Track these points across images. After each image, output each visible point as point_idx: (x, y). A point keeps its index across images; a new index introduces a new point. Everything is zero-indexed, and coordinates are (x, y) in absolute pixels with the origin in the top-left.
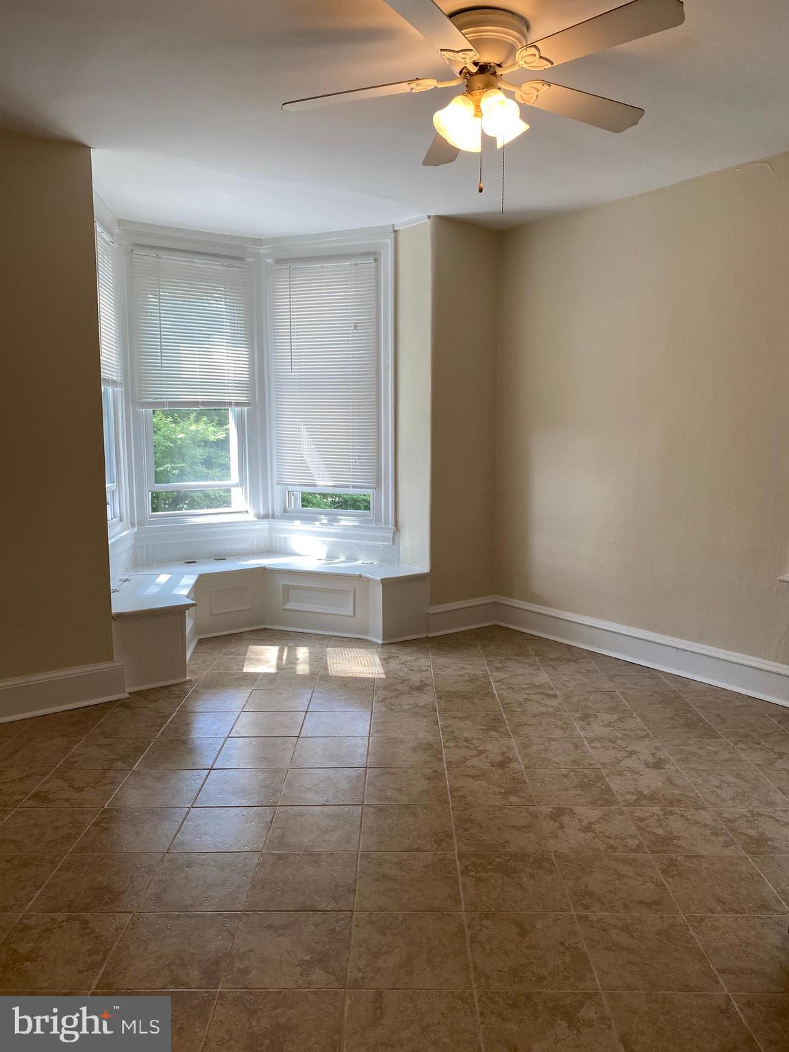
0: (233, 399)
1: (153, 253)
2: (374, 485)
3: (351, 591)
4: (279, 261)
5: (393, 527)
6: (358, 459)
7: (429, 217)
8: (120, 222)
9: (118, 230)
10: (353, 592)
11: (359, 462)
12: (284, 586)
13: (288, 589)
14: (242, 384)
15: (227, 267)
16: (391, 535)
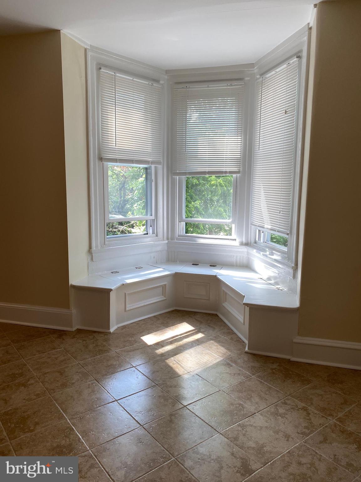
0: (228, 169)
4: (261, 75)
5: (294, 266)
7: (316, 6)
8: (167, 72)
9: (167, 77)
11: (282, 213)
13: (226, 294)
14: (237, 159)
15: (230, 86)
16: (292, 271)
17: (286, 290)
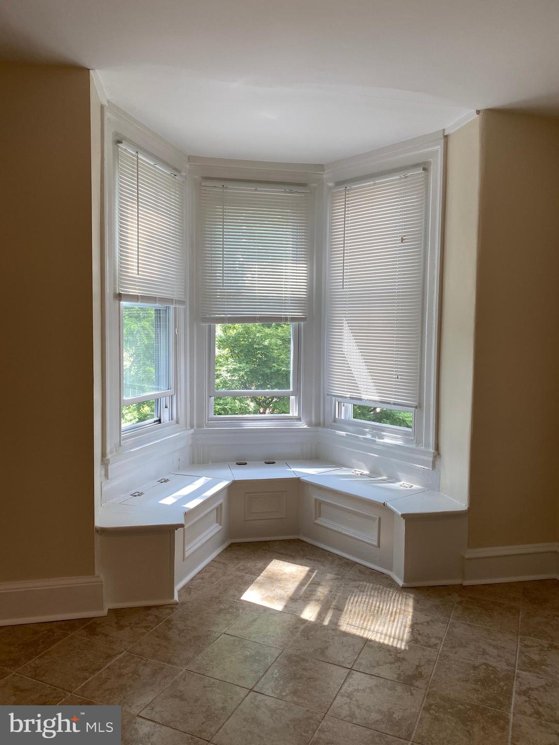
0: (289, 314)
1: (219, 185)
2: (415, 404)
3: (376, 519)
4: (338, 184)
5: (434, 451)
6: (401, 375)
7: (478, 112)
8: (191, 159)
9: (188, 166)
10: (378, 519)
11: (401, 379)
12: (316, 500)
13: (320, 503)
14: (299, 300)
15: (289, 193)
16: (431, 459)
17: (418, 487)
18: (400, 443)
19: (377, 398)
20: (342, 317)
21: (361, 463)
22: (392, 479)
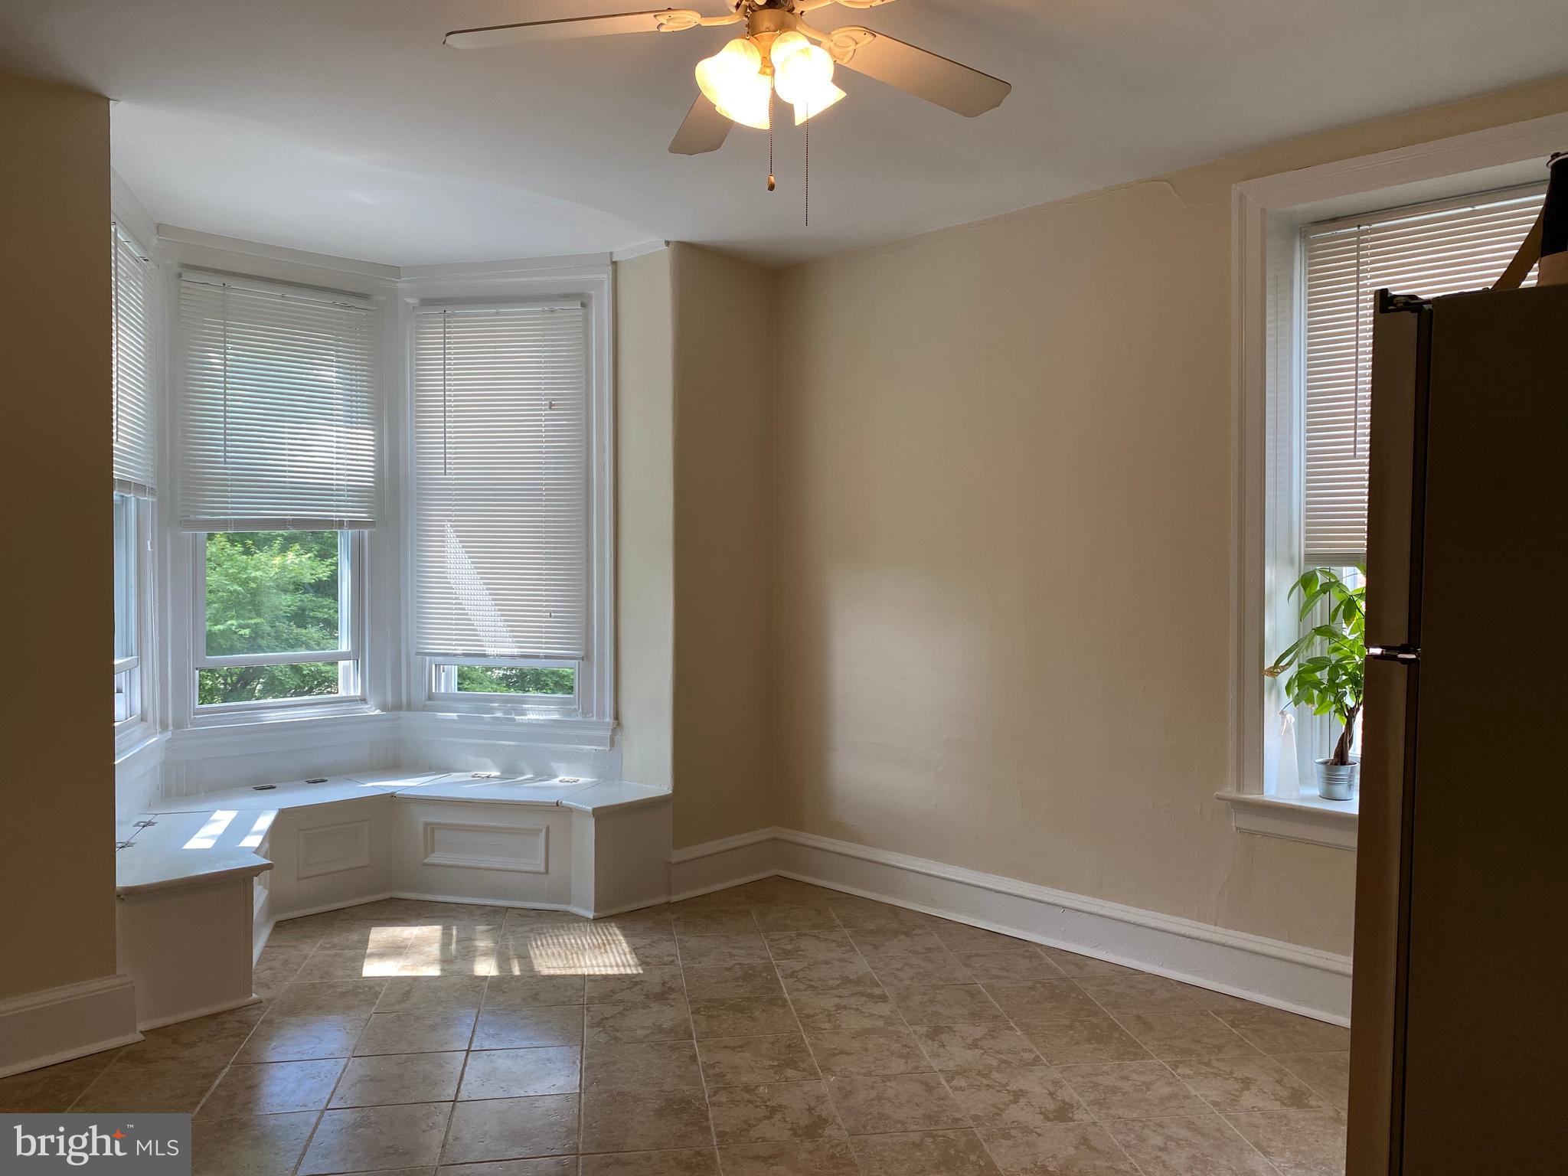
1: (217, 281)
2: (581, 653)
3: (541, 831)
5: (612, 721)
6: (554, 612)
7: (667, 243)
8: (159, 228)
10: (544, 831)
12: (426, 824)
15: (342, 307)
16: (609, 733)
17: (586, 779)
18: (555, 717)
19: (515, 651)
20: (443, 521)
21: (487, 760)
22: (542, 776)
